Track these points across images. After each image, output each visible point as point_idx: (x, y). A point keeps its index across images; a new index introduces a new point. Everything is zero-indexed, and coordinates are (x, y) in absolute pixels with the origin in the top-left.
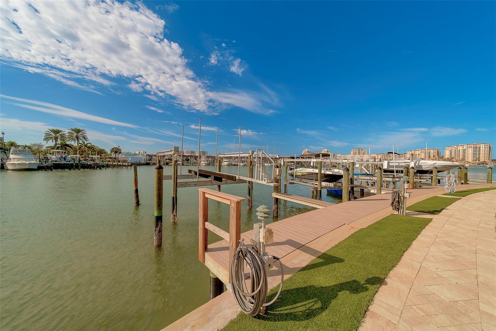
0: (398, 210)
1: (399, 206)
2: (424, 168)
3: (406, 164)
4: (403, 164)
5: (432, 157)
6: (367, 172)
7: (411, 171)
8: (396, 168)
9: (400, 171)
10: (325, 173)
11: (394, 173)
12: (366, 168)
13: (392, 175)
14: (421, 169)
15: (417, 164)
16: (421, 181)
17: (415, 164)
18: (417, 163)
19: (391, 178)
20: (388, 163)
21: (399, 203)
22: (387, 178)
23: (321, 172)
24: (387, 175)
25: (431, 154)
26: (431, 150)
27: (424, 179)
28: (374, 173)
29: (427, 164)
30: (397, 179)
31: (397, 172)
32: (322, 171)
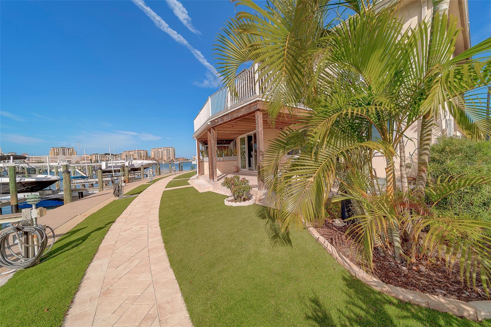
0: (119, 196)
1: (119, 193)
2: (136, 166)
3: (122, 164)
4: (120, 164)
5: (143, 157)
6: (83, 174)
7: (126, 169)
8: (115, 168)
9: (117, 171)
10: (22, 181)
11: (112, 172)
12: (82, 171)
13: (110, 175)
14: (134, 167)
15: (130, 164)
16: (135, 177)
17: (129, 163)
18: (131, 162)
19: (110, 178)
20: (107, 164)
21: (119, 191)
22: (106, 178)
23: (15, 180)
24: (106, 175)
25: (142, 155)
26: (142, 151)
27: (136, 175)
28: (91, 175)
29: (137, 163)
30: (115, 178)
31: (115, 171)
32: (17, 179)
